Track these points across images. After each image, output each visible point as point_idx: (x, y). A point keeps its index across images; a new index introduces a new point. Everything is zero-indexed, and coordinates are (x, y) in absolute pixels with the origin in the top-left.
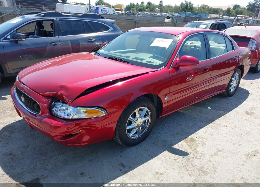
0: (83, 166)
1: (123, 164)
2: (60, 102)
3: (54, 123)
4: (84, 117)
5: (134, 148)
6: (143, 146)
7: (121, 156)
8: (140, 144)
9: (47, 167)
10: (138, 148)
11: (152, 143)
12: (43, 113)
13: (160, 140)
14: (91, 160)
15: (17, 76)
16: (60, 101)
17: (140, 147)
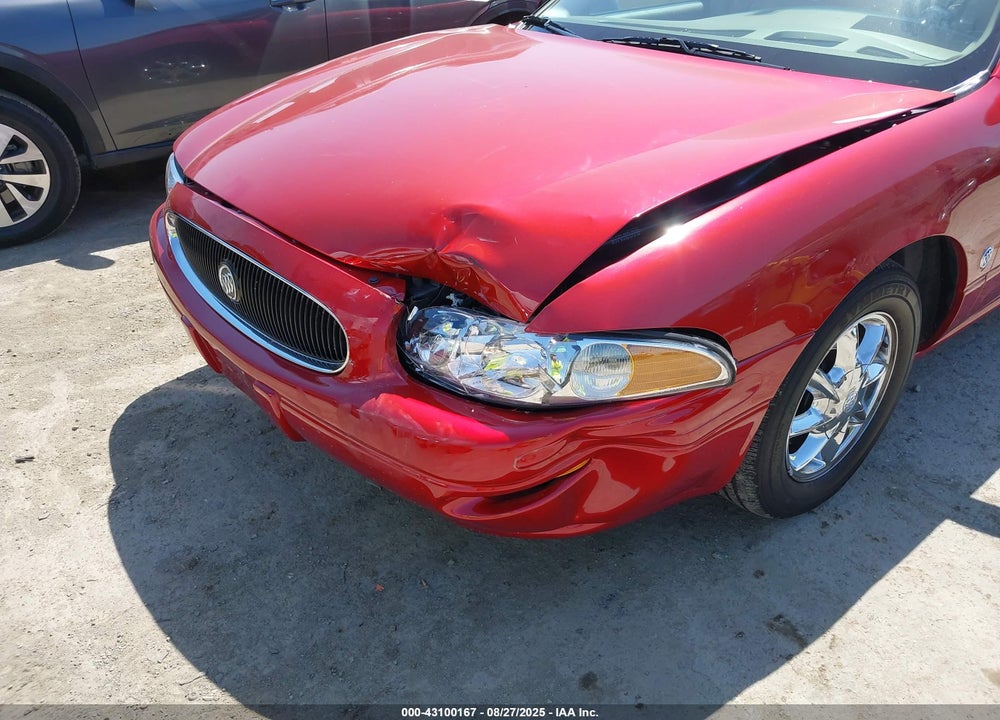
0: (579, 631)
1: (787, 622)
2: (449, 303)
3: (447, 430)
4: (615, 396)
5: (808, 524)
6: (849, 513)
7: (759, 574)
8: (832, 501)
9: (397, 637)
10: (825, 525)
11: (889, 494)
12: (360, 369)
13: (926, 477)
14: (612, 597)
15: (171, 163)
16: (452, 297)
17: (838, 517)
